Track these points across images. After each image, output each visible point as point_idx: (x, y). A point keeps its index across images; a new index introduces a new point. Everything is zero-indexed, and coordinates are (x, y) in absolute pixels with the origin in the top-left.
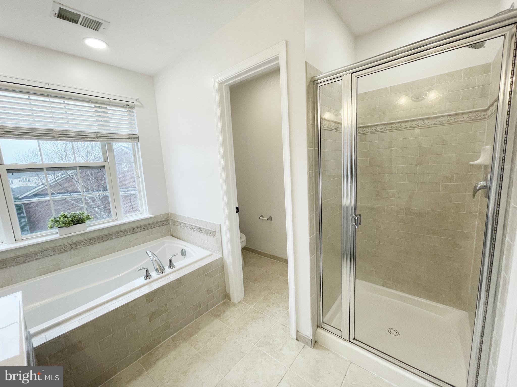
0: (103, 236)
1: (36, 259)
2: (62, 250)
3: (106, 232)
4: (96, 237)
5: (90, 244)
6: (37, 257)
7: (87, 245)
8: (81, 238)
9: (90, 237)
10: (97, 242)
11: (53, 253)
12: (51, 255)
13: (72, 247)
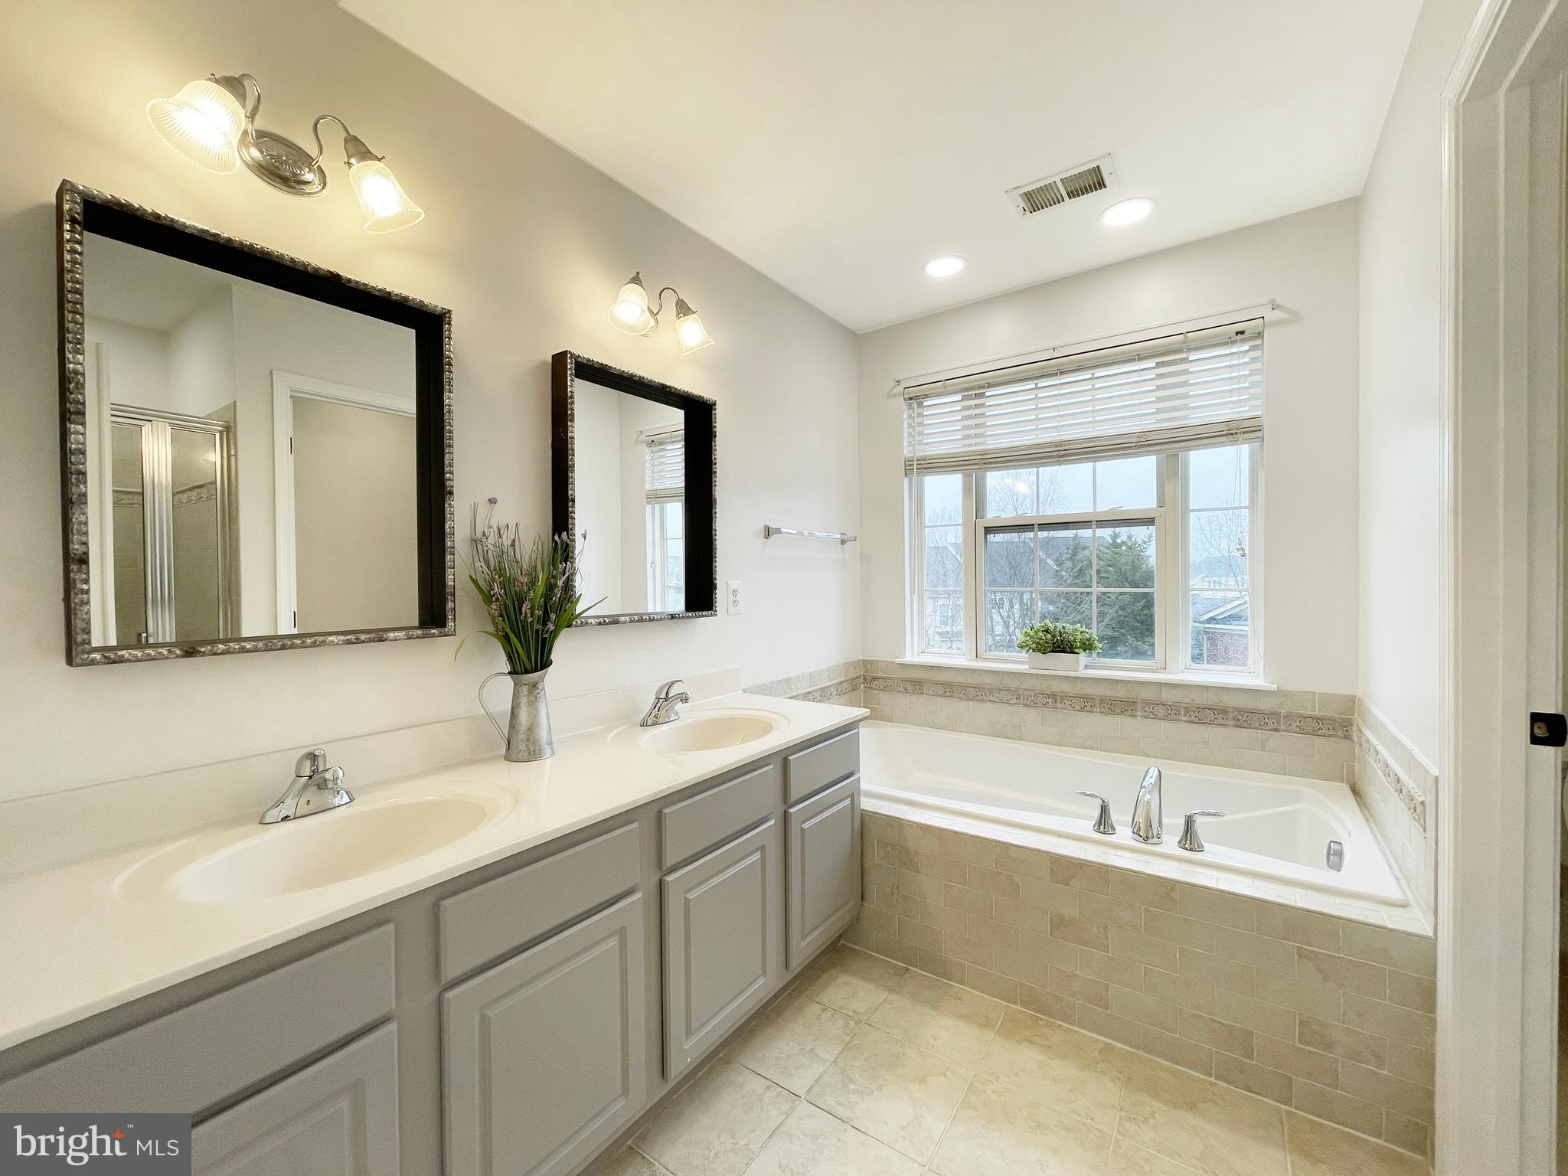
0: (1112, 698)
1: (990, 701)
2: (1030, 700)
3: (1121, 693)
4: (1097, 696)
5: (1082, 709)
6: (992, 699)
7: (1077, 707)
8: (1067, 688)
9: (1083, 692)
10: (1098, 710)
11: (1015, 701)
12: (1011, 702)
13: (1048, 700)
